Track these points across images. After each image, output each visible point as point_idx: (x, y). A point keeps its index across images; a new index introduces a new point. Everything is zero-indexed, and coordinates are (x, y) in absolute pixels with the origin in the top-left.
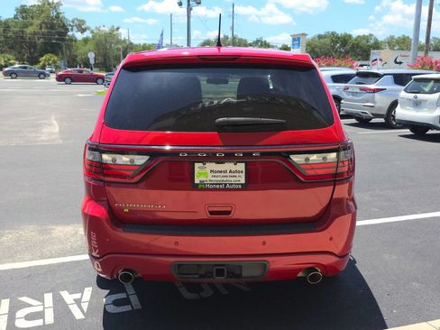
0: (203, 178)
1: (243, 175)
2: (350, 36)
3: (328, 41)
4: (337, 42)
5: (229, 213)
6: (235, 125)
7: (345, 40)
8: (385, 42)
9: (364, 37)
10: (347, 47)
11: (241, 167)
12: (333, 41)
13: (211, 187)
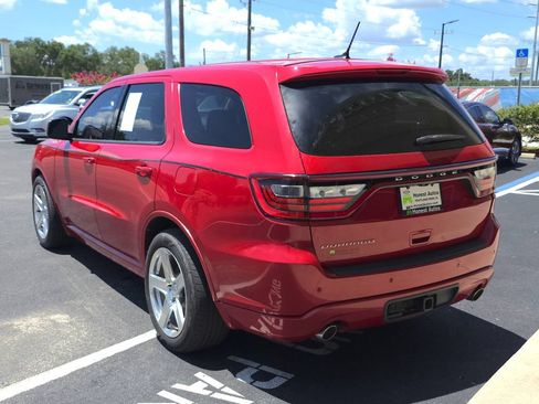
0: (408, 204)
1: (439, 196)
2: (61, 45)
3: (31, 51)
4: (45, 53)
5: (427, 239)
6: (433, 142)
7: (55, 50)
8: (106, 55)
9: (79, 47)
10: (60, 59)
11: (436, 187)
12: (38, 51)
13: (417, 212)
